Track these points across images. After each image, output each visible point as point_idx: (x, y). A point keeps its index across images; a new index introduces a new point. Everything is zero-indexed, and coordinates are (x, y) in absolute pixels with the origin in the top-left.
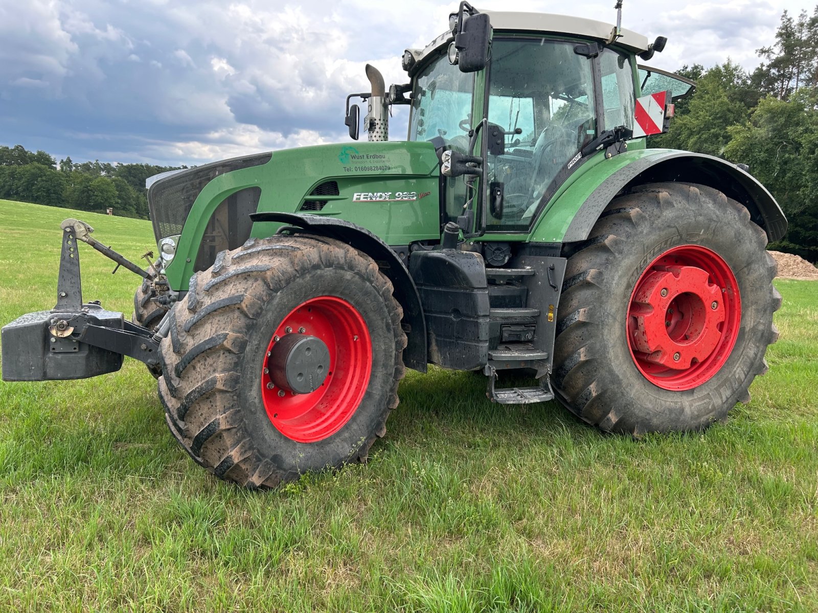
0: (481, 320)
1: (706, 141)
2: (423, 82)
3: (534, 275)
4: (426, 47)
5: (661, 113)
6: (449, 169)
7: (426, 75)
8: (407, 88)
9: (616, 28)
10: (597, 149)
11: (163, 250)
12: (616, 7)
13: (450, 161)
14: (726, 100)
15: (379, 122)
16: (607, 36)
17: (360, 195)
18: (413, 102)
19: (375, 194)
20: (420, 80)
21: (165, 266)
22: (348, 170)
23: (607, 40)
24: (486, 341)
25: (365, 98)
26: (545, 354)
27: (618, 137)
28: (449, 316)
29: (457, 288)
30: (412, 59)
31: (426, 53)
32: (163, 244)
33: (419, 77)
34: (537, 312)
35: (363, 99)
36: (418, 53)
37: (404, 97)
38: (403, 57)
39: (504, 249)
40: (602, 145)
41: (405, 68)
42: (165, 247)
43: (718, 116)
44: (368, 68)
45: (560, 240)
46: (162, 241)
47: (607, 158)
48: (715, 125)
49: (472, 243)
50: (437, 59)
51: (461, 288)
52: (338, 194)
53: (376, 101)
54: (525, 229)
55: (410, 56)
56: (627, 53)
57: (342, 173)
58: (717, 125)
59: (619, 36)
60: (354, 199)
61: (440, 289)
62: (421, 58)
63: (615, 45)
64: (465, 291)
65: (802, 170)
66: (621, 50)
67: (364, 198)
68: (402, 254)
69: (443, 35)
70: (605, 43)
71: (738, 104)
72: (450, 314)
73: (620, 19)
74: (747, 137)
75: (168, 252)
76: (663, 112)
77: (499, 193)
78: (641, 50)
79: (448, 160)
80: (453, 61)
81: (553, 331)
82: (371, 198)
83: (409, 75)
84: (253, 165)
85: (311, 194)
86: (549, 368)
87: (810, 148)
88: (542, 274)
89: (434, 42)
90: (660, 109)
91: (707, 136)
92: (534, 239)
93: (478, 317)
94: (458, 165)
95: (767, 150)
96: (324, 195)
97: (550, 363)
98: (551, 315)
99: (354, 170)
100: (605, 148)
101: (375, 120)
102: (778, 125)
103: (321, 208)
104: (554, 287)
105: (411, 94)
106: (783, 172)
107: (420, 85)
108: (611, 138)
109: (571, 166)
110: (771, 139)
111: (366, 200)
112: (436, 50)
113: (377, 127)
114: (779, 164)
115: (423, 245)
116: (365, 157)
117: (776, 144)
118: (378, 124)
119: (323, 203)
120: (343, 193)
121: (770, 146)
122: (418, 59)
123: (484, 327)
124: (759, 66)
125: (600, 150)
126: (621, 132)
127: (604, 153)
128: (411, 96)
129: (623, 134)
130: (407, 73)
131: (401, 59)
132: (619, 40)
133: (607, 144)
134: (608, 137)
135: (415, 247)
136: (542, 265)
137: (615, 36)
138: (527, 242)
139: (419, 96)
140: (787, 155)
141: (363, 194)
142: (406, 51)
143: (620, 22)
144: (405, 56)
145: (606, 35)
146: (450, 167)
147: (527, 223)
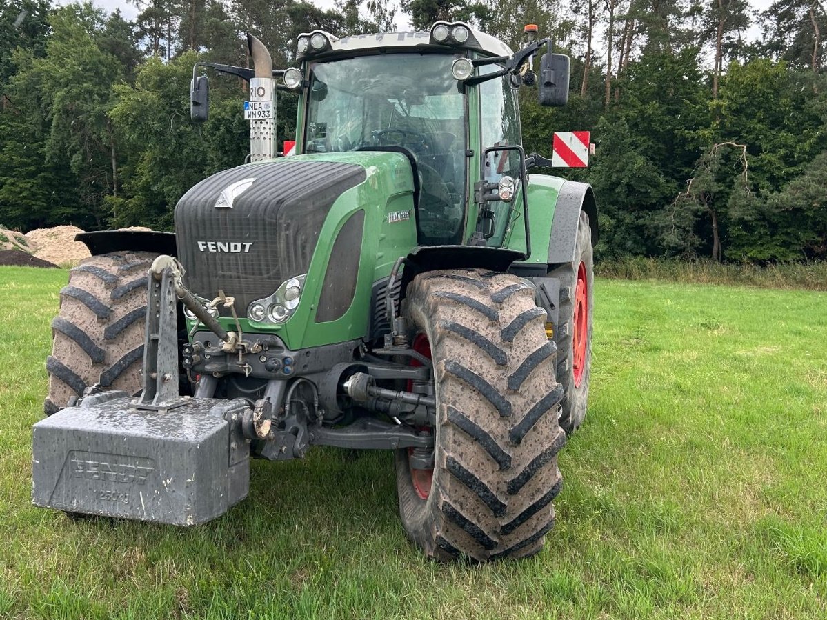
1: (77, 97)
14: (96, 48)
43: (88, 67)
48: (86, 77)
58: (88, 78)
65: (199, 147)
71: (110, 56)
74: (138, 101)
87: (214, 124)
90: (584, 147)
91: (78, 91)
95: (160, 119)
102: (169, 91)
106: (180, 146)
110: (163, 107)
114: (175, 136)
117: (170, 113)
121: (162, 114)
124: (115, 12)
140: (182, 128)
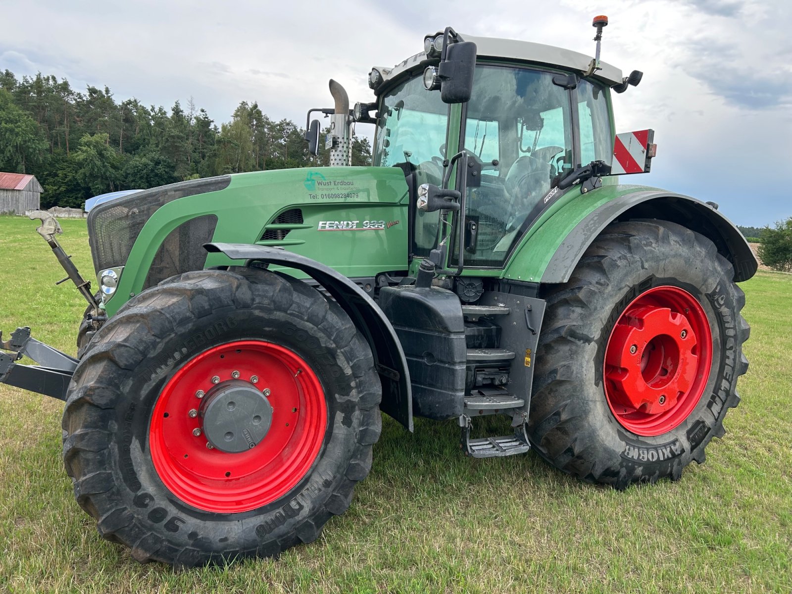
0: (457, 367)
2: (390, 101)
3: (508, 314)
4: (396, 66)
5: (643, 152)
6: (426, 204)
7: (394, 95)
8: (373, 106)
9: (594, 60)
10: (574, 183)
11: (102, 283)
12: (595, 39)
13: (427, 195)
15: (342, 141)
16: (585, 68)
17: (326, 224)
18: (379, 122)
19: (342, 222)
20: (386, 99)
21: (105, 301)
22: (314, 197)
23: (585, 72)
24: (462, 390)
25: (327, 114)
26: (521, 401)
27: (594, 172)
28: (420, 360)
29: (432, 331)
30: (380, 77)
31: (395, 73)
32: (103, 275)
33: (386, 95)
34: (513, 355)
35: (325, 115)
36: (387, 72)
37: (369, 116)
38: (370, 74)
39: (477, 285)
40: (579, 180)
41: (372, 86)
42: (105, 280)
44: (332, 83)
45: (538, 280)
46: (102, 273)
47: (582, 192)
49: (444, 278)
50: (407, 80)
51: (436, 331)
52: (301, 221)
53: (340, 118)
54: (499, 264)
55: (378, 74)
56: (602, 85)
57: (308, 201)
59: (598, 69)
60: (319, 228)
61: (412, 330)
62: (390, 77)
63: (592, 77)
64: (440, 335)
66: (597, 81)
67: (330, 227)
68: (368, 286)
69: (416, 56)
70: (583, 74)
72: (422, 358)
73: (599, 52)
75: (109, 285)
76: (645, 151)
77: (474, 227)
78: (616, 83)
79: (424, 194)
80: (429, 87)
81: (531, 377)
82: (337, 227)
83: (375, 94)
84: (209, 190)
85: (273, 223)
86: (526, 416)
88: (518, 313)
89: (405, 62)
90: (642, 148)
92: (509, 276)
93: (454, 363)
94: (436, 199)
96: (287, 223)
97: (526, 411)
98: (528, 359)
99: (320, 197)
100: (581, 182)
101: (338, 138)
103: (283, 237)
104: (533, 331)
105: (377, 113)
107: (387, 104)
108: (588, 173)
109: (547, 200)
111: (332, 228)
112: (407, 71)
113: (340, 145)
115: (390, 276)
116: (332, 183)
118: (341, 142)
119: (285, 232)
120: (308, 221)
122: (386, 78)
123: (460, 374)
125: (576, 184)
126: (598, 167)
127: (580, 188)
128: (377, 115)
129: (599, 169)
130: (373, 91)
131: (368, 76)
132: (597, 73)
133: (584, 179)
134: (585, 172)
135: (382, 278)
136: (517, 304)
137: (593, 68)
138: (501, 278)
139: (386, 115)
141: (328, 222)
142: (373, 69)
143: (599, 54)
144: (372, 75)
145: (584, 66)
146: (426, 201)
147: (501, 258)
